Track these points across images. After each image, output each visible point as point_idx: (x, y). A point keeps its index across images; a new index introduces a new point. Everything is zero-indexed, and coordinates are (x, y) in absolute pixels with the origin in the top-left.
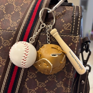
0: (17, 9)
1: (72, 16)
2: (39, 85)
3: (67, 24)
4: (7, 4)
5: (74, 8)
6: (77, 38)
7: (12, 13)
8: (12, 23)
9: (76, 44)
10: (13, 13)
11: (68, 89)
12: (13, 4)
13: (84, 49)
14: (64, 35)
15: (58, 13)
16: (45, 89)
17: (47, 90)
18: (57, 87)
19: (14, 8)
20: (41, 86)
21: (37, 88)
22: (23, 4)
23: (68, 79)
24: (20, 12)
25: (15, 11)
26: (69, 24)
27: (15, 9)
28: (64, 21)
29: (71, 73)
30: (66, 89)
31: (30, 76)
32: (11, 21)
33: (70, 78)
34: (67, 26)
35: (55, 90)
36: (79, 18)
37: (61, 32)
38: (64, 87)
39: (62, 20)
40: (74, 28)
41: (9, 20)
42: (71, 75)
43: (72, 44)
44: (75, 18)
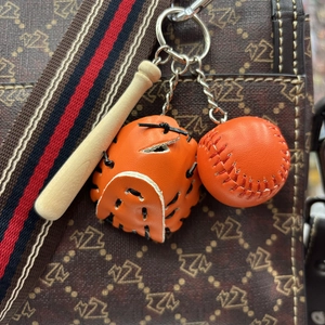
1: (272, 17)
3: (257, 43)
6: (295, 85)
10: (54, 26)
11: (292, 282)
14: (256, 77)
15: (220, 9)
18: (250, 269)
19: (52, 8)
21: (182, 282)
27: (59, 11)
29: (291, 212)
30: (284, 281)
33: (291, 231)
34: (258, 51)
35: (245, 280)
36: (294, 20)
37: (242, 71)
38: (275, 274)
39: (240, 31)
40: (284, 54)
41: (41, 51)
42: (294, 221)
43: (282, 105)
44: (280, 22)
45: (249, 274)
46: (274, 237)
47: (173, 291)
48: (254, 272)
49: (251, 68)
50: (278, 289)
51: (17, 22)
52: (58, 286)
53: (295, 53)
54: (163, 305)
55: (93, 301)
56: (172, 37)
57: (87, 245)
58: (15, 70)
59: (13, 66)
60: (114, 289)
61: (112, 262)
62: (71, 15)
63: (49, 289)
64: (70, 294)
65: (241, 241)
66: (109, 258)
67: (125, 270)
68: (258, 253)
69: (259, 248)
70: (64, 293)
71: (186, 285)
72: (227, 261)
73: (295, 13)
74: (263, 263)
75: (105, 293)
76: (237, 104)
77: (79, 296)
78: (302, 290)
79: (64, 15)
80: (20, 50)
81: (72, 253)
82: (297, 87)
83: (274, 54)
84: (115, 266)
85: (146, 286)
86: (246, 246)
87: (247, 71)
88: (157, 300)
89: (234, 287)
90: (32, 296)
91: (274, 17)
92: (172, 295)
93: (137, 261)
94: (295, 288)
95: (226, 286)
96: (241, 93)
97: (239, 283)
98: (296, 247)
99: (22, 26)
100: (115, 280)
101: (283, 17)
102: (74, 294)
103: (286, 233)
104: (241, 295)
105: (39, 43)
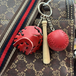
0: (18, 3)
6: (72, 22)
10: (15, 7)
11: (71, 69)
15: (54, 4)
16: (51, 68)
29: (71, 52)
30: (69, 69)
33: (70, 57)
35: (59, 68)
36: (71, 7)
37: (59, 18)
38: (66, 67)
39: (59, 9)
40: (69, 15)
41: (12, 13)
42: (71, 54)
43: (68, 26)
44: (68, 7)
45: (60, 67)
46: (66, 58)
47: (42, 71)
48: (61, 67)
49: (61, 18)
50: (67, 71)
51: (7, 6)
52: (14, 69)
53: (72, 14)
54: (39, 74)
55: (22, 73)
56: (43, 10)
57: (21, 59)
58: (5, 17)
59: (5, 16)
60: (27, 70)
61: (27, 63)
62: (19, 5)
63: (11, 69)
64: (16, 71)
65: (59, 59)
66: (26, 62)
67: (30, 65)
68: (62, 62)
69: (63, 61)
70: (15, 70)
71: (45, 69)
72: (55, 64)
73: (72, 5)
74: (64, 64)
75: (25, 71)
76: (58, 26)
77: (19, 71)
78: (73, 72)
79: (18, 5)
80: (7, 12)
81: (17, 61)
83: (67, 15)
84: (28, 64)
85: (35, 69)
86: (60, 60)
87: (60, 18)
88: (38, 73)
89: (57, 70)
90: (7, 71)
91: (67, 6)
92: (42, 72)
93: (33, 63)
94: (71, 71)
95: (55, 70)
96: (59, 23)
97: (58, 69)
98: (72, 61)
99: (8, 7)
100: (28, 67)
101: (69, 6)
102: (18, 71)
103: (69, 57)
104: (58, 72)
105: (11, 11)
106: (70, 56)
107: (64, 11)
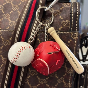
0: (15, 8)
1: (70, 13)
2: (41, 82)
3: (65, 21)
4: (5, 3)
5: (72, 5)
6: (76, 34)
7: (10, 13)
8: (11, 23)
9: (75, 40)
10: (12, 13)
11: (69, 84)
12: (11, 3)
13: (83, 44)
14: (63, 32)
16: (47, 85)
17: (48, 86)
18: (58, 83)
19: (12, 8)
20: (43, 83)
21: (39, 84)
22: (20, 3)
23: (68, 75)
24: (18, 11)
25: (13, 10)
26: (67, 21)
27: (14, 9)
28: (62, 18)
29: (71, 68)
30: (67, 84)
31: (31, 73)
32: (10, 20)
34: (65, 23)
35: (56, 85)
36: (77, 14)
40: (73, 25)
42: (71, 71)
50: (65, 86)
53: (77, 24)
74: (62, 81)
82: (76, 35)
83: (70, 24)
87: (61, 29)
89: (53, 87)
92: (36, 87)
94: (69, 86)
101: (74, 13)
106: (69, 72)
107: (67, 20)
